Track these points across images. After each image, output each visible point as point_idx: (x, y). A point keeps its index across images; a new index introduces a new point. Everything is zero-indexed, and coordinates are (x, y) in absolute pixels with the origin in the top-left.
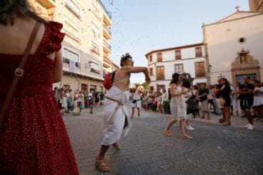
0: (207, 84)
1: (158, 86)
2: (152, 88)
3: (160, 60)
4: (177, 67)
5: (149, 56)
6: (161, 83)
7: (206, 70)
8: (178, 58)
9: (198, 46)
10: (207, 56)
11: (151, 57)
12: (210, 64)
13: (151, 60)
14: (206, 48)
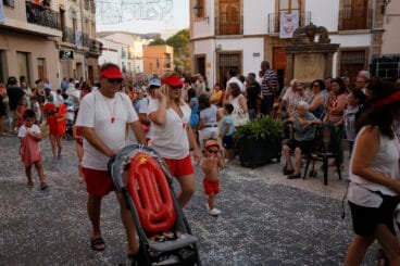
1: (221, 55)
2: (201, 61)
6: (229, 45)
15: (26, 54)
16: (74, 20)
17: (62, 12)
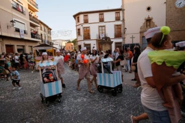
0: (123, 44)
1: (85, 45)
2: (80, 47)
3: (86, 21)
4: (101, 28)
5: (76, 16)
6: (87, 42)
7: (122, 32)
8: (102, 20)
9: (117, 11)
10: (123, 20)
11: (78, 18)
12: (126, 27)
13: (78, 21)
14: (123, 13)
15: (31, 46)
16: (45, 37)
17: (42, 35)
